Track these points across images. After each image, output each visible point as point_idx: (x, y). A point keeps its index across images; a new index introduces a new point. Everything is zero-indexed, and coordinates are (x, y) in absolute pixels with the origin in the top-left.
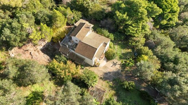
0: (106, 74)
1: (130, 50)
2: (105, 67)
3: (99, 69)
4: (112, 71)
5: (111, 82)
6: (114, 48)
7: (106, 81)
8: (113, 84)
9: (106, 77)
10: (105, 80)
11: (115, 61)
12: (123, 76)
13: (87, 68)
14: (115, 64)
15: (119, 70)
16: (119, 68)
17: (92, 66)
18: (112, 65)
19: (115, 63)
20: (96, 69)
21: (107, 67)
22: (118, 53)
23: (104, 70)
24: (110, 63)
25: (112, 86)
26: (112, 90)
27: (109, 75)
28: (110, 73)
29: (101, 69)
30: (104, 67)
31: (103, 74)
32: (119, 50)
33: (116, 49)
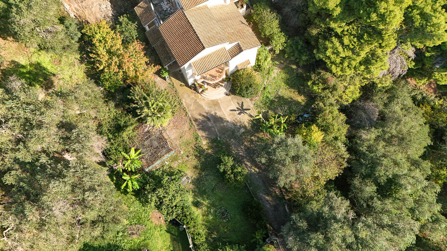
0: (206, 119)
1: (301, 99)
2: (215, 104)
3: (198, 100)
5: (204, 143)
6: (268, 73)
7: (195, 134)
11: (247, 103)
13: (177, 83)
14: (242, 110)
15: (241, 128)
16: (245, 124)
17: (187, 85)
18: (234, 106)
19: (244, 108)
20: (193, 96)
21: (220, 107)
22: (269, 89)
24: (234, 101)
26: (196, 156)
27: (211, 124)
29: (202, 103)
30: (213, 101)
32: (275, 83)
33: (270, 78)
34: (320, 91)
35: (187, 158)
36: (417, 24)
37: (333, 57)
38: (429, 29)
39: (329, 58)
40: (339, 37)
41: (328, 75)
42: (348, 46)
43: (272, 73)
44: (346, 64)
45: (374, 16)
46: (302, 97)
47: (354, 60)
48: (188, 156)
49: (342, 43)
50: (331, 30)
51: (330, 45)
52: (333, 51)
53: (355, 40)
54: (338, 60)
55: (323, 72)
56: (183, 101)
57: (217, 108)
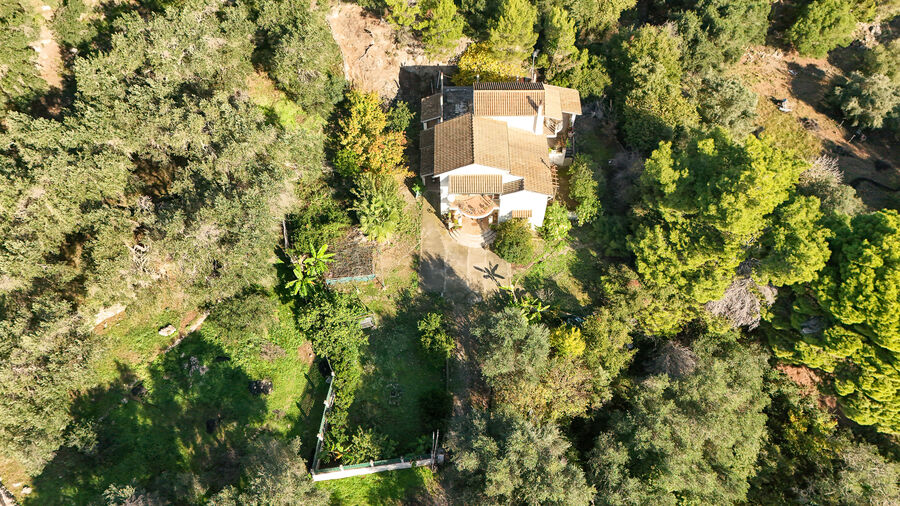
0: (440, 263)
2: (463, 252)
3: (442, 238)
4: (462, 277)
5: (420, 291)
6: (556, 247)
7: (415, 275)
8: (417, 300)
9: (430, 269)
10: (418, 271)
11: (505, 268)
12: (466, 317)
13: (426, 205)
14: (491, 273)
15: (479, 295)
16: (485, 291)
17: (438, 213)
18: (484, 265)
19: (496, 272)
20: (439, 229)
21: (465, 258)
22: (546, 266)
23: (447, 251)
24: (487, 259)
25: (410, 300)
26: (398, 303)
27: (442, 273)
28: (451, 271)
29: (446, 244)
30: (461, 247)
31: (434, 257)
32: (558, 262)
33: (554, 254)
34: (612, 292)
35: (386, 299)
36: (778, 246)
37: (647, 251)
38: (791, 259)
39: (642, 251)
40: (667, 228)
41: (630, 274)
42: (675, 245)
43: (560, 248)
44: (661, 267)
45: (713, 210)
46: (586, 296)
47: (675, 266)
48: (389, 297)
49: (667, 237)
50: (659, 215)
51: (649, 234)
52: (653, 244)
53: (687, 240)
54: (653, 259)
55: (625, 268)
56: (423, 230)
57: (461, 257)
